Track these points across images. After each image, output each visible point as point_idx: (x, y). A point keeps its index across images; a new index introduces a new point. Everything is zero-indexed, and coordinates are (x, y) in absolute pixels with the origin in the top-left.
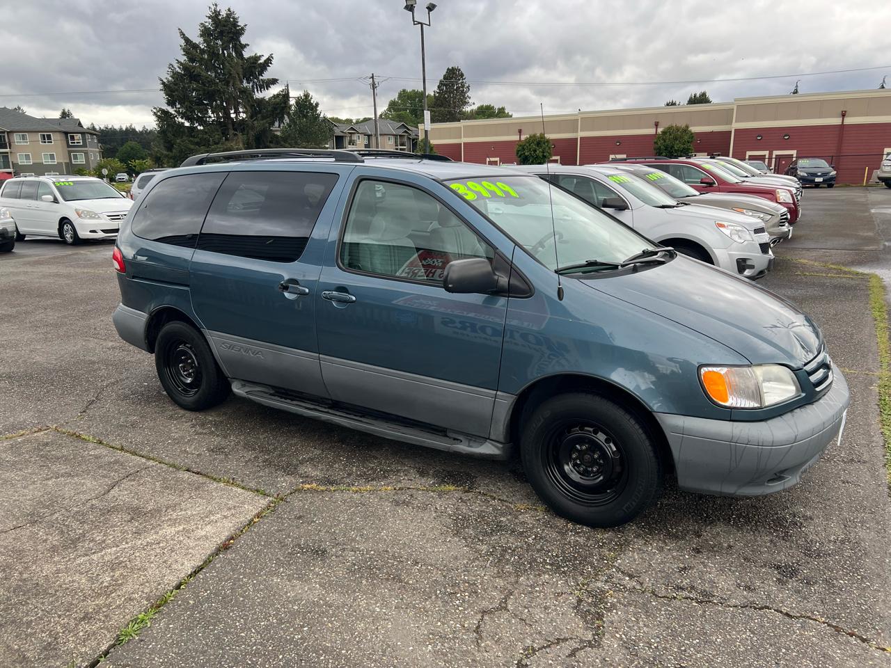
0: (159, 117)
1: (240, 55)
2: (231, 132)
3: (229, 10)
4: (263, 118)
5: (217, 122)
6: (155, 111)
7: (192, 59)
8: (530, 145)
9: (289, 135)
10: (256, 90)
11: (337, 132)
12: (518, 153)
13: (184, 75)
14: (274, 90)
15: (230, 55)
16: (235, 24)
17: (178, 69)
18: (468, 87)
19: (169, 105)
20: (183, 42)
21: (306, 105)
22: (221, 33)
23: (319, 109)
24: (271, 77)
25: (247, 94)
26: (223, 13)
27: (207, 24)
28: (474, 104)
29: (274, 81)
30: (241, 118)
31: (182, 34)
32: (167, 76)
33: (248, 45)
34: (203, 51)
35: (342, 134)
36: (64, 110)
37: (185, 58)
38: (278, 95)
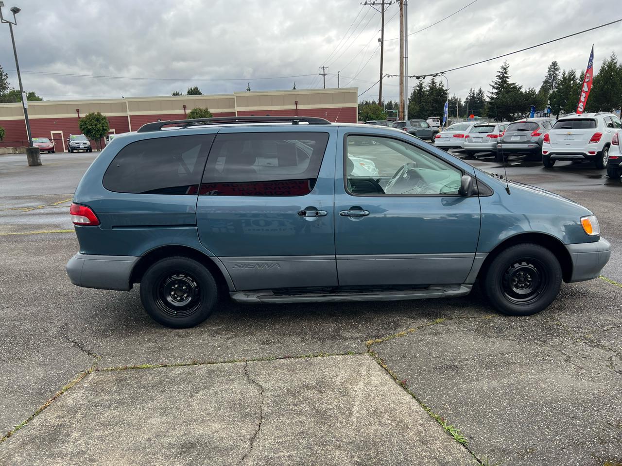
8: (91, 121)
12: (81, 128)
18: (6, 75)
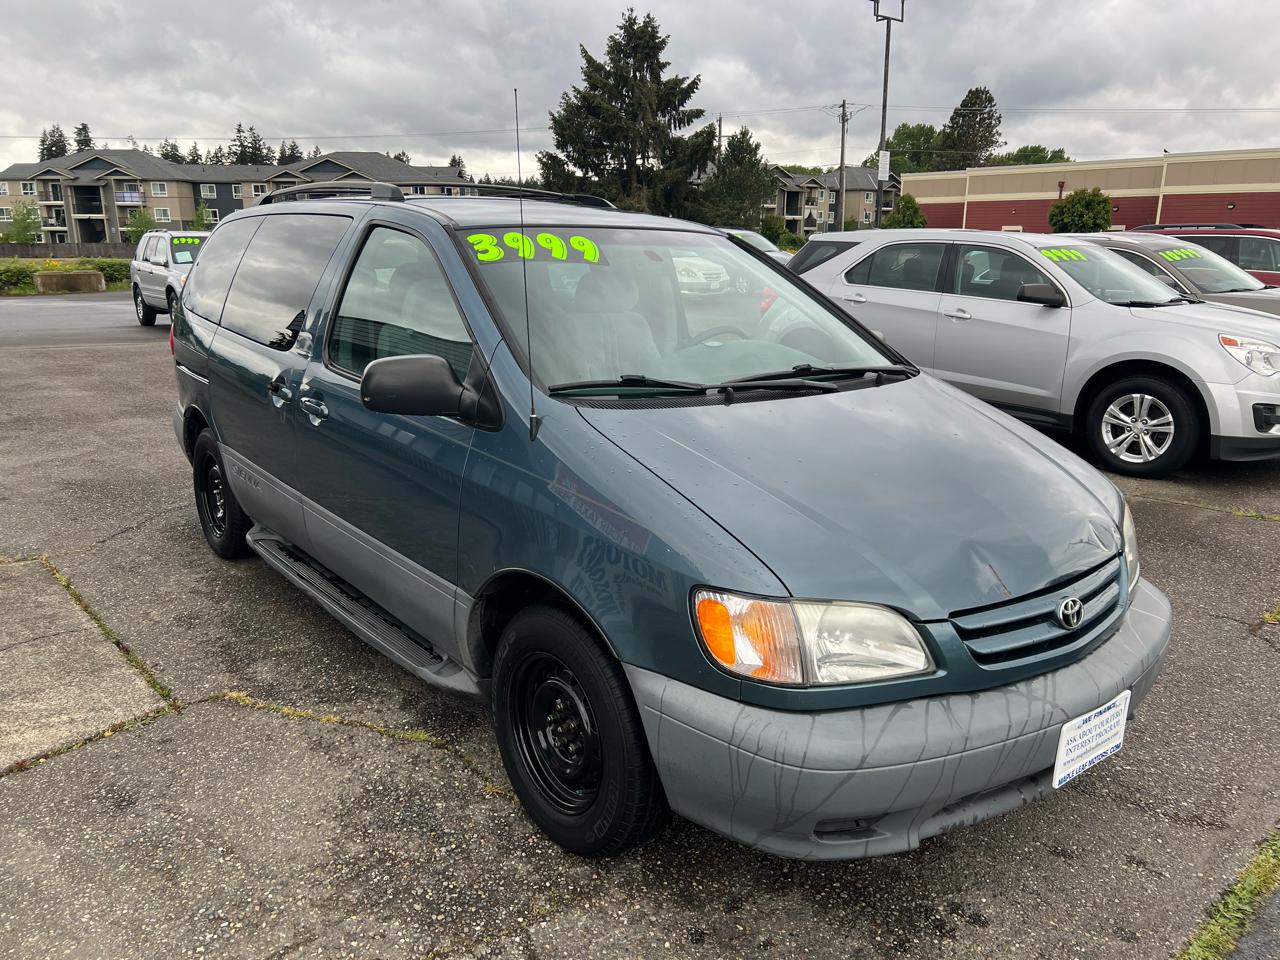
0: (544, 165)
1: (656, 77)
2: (635, 184)
3: (648, 16)
4: (679, 165)
5: (618, 171)
6: (540, 156)
7: (593, 87)
9: (713, 190)
10: (673, 126)
11: (791, 186)
13: (581, 107)
14: (698, 126)
15: (643, 77)
16: (654, 35)
17: (573, 99)
19: (558, 148)
20: (583, 63)
21: (742, 147)
22: (635, 49)
23: (760, 152)
24: (694, 108)
25: (660, 132)
26: (640, 21)
27: (617, 37)
28: (1006, 143)
29: (699, 113)
30: (650, 166)
31: (584, 52)
32: (558, 110)
33: (669, 64)
34: (608, 74)
35: (797, 190)
36: (454, 157)
37: (585, 84)
38: (702, 133)
